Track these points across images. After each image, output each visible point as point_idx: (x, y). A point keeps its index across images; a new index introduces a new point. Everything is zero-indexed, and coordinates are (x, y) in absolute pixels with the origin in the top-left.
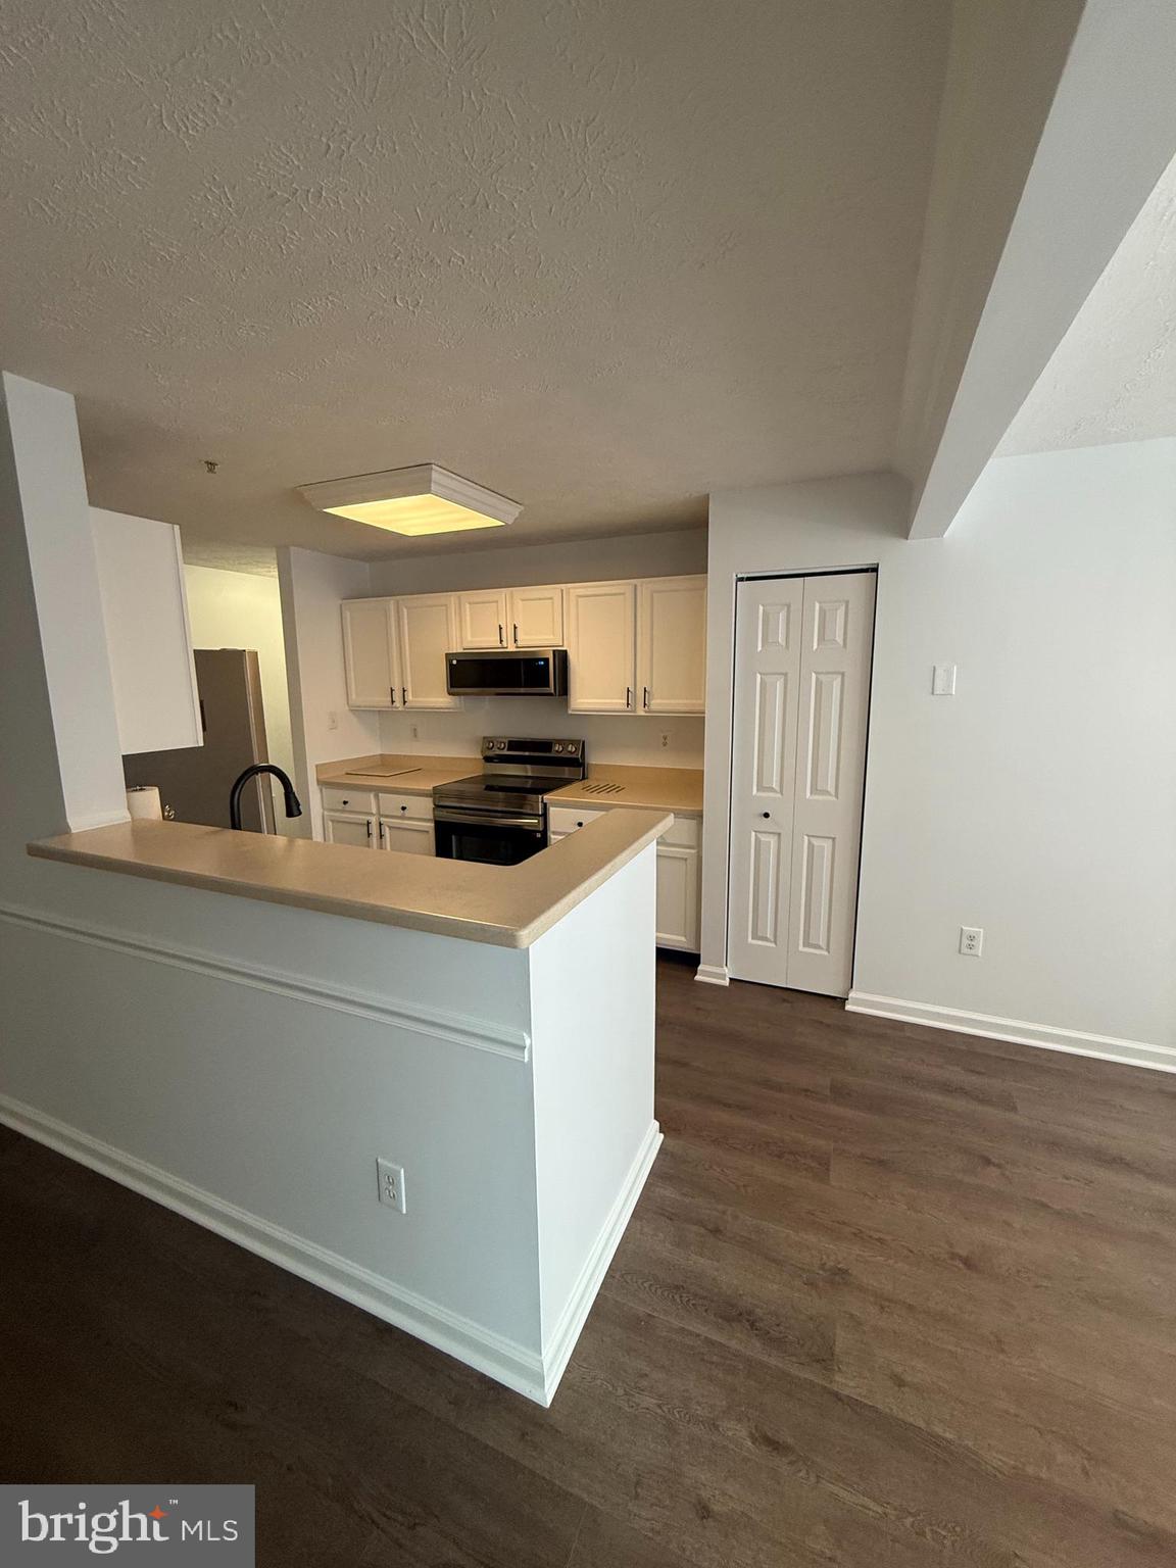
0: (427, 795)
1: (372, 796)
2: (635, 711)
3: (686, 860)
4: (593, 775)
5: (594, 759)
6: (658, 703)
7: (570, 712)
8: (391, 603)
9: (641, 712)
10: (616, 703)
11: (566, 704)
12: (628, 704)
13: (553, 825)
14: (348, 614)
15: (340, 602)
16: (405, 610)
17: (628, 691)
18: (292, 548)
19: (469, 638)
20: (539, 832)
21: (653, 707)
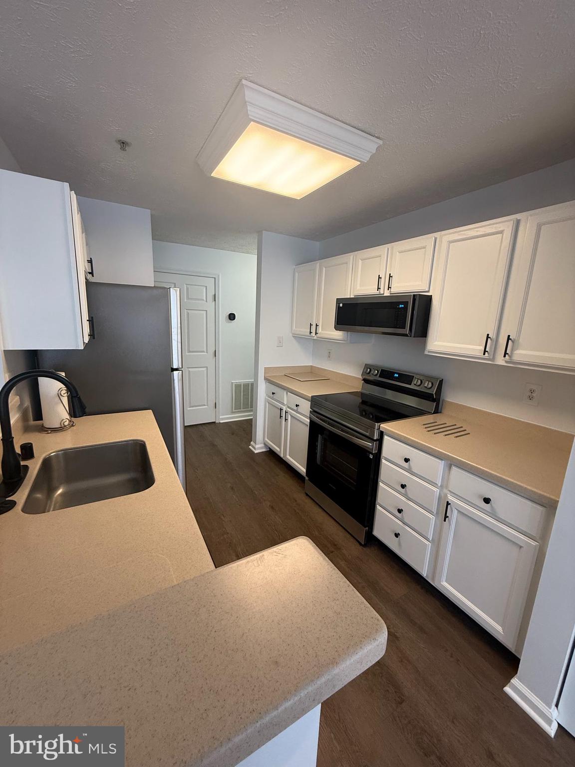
0: (309, 401)
1: (285, 393)
2: (493, 359)
3: (521, 547)
4: (446, 411)
5: (450, 397)
6: (523, 354)
7: (426, 353)
8: (317, 264)
9: (500, 361)
10: (473, 348)
11: (424, 344)
12: (485, 351)
13: (385, 452)
14: (297, 274)
15: (294, 267)
16: (324, 269)
17: (488, 337)
18: (264, 232)
19: (358, 288)
20: (372, 454)
21: (516, 358)
